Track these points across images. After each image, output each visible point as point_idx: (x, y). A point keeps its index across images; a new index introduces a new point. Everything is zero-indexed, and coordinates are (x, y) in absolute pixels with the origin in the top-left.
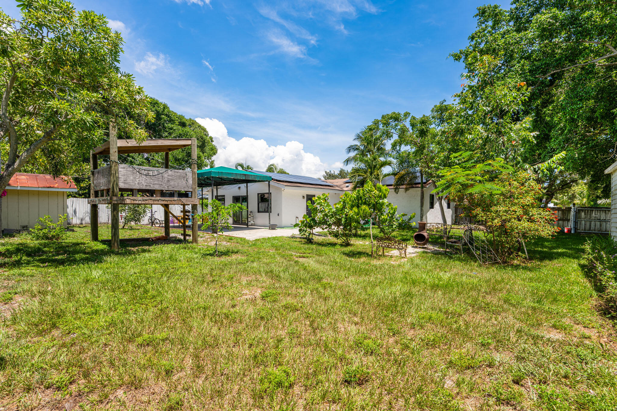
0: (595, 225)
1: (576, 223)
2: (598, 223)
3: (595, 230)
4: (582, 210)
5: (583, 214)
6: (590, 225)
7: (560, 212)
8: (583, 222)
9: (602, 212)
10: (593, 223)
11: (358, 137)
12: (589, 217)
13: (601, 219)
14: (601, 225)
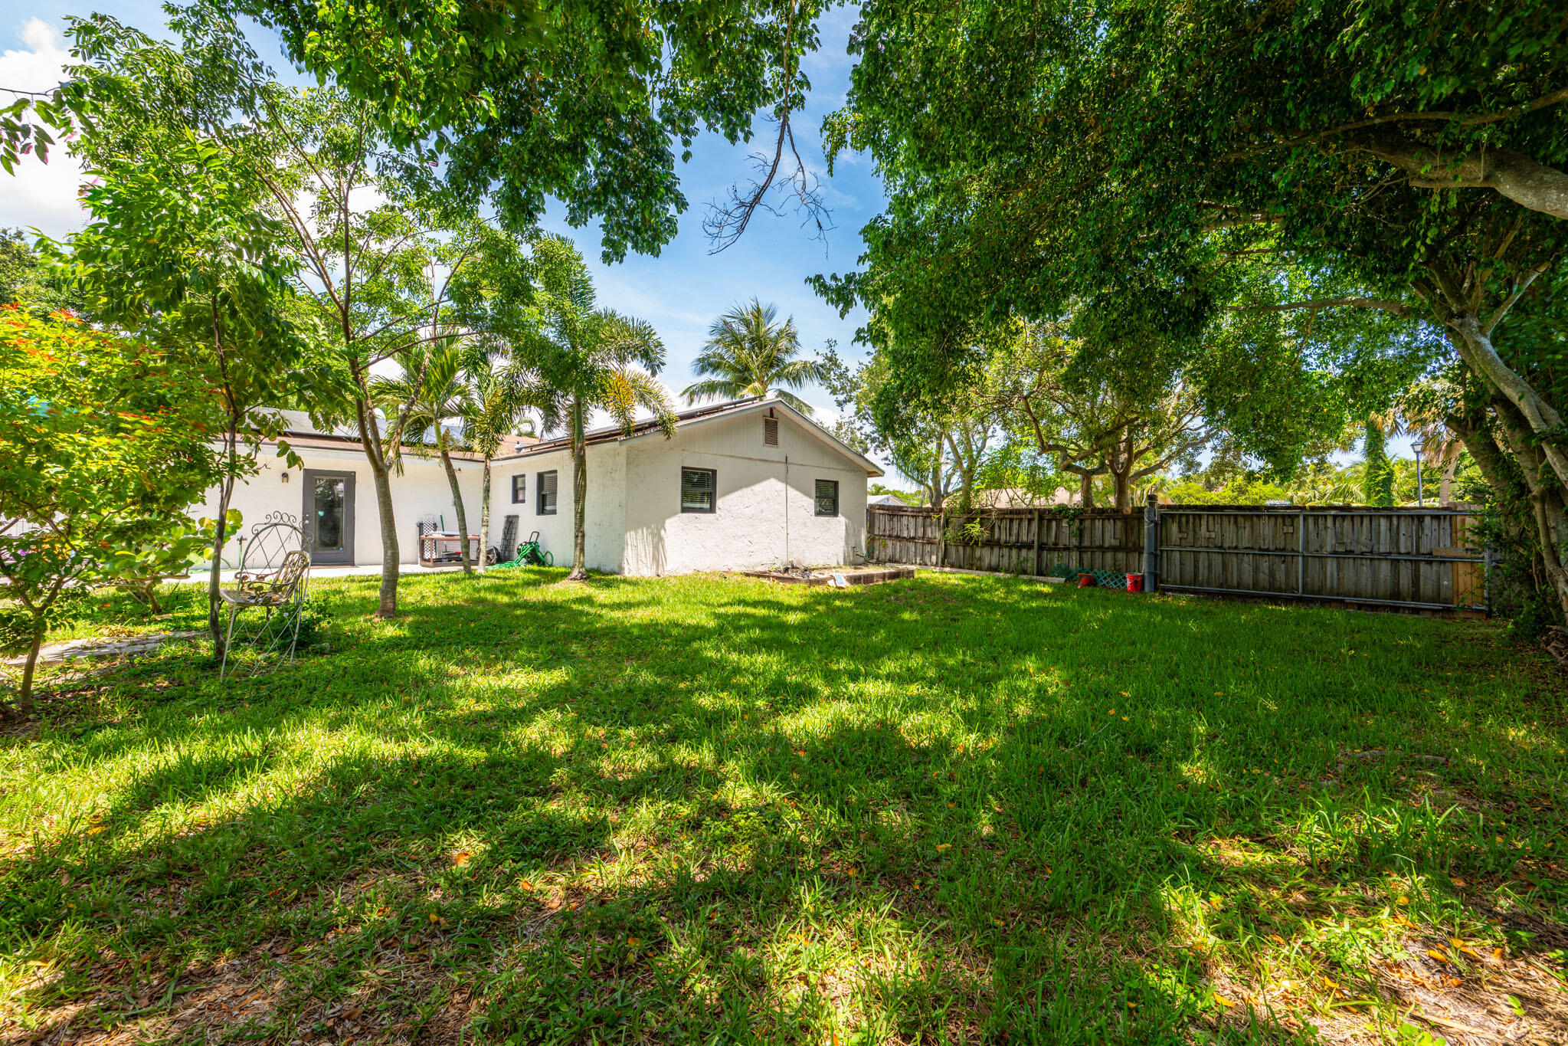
0: (1210, 566)
1: (1156, 557)
2: (1217, 560)
3: (1209, 584)
4: (1172, 516)
5: (1174, 528)
6: (1196, 567)
7: (1119, 524)
8: (1177, 555)
9: (1225, 519)
10: (1203, 558)
11: (711, 333)
12: (1191, 539)
13: (1226, 545)
14: (1225, 566)
